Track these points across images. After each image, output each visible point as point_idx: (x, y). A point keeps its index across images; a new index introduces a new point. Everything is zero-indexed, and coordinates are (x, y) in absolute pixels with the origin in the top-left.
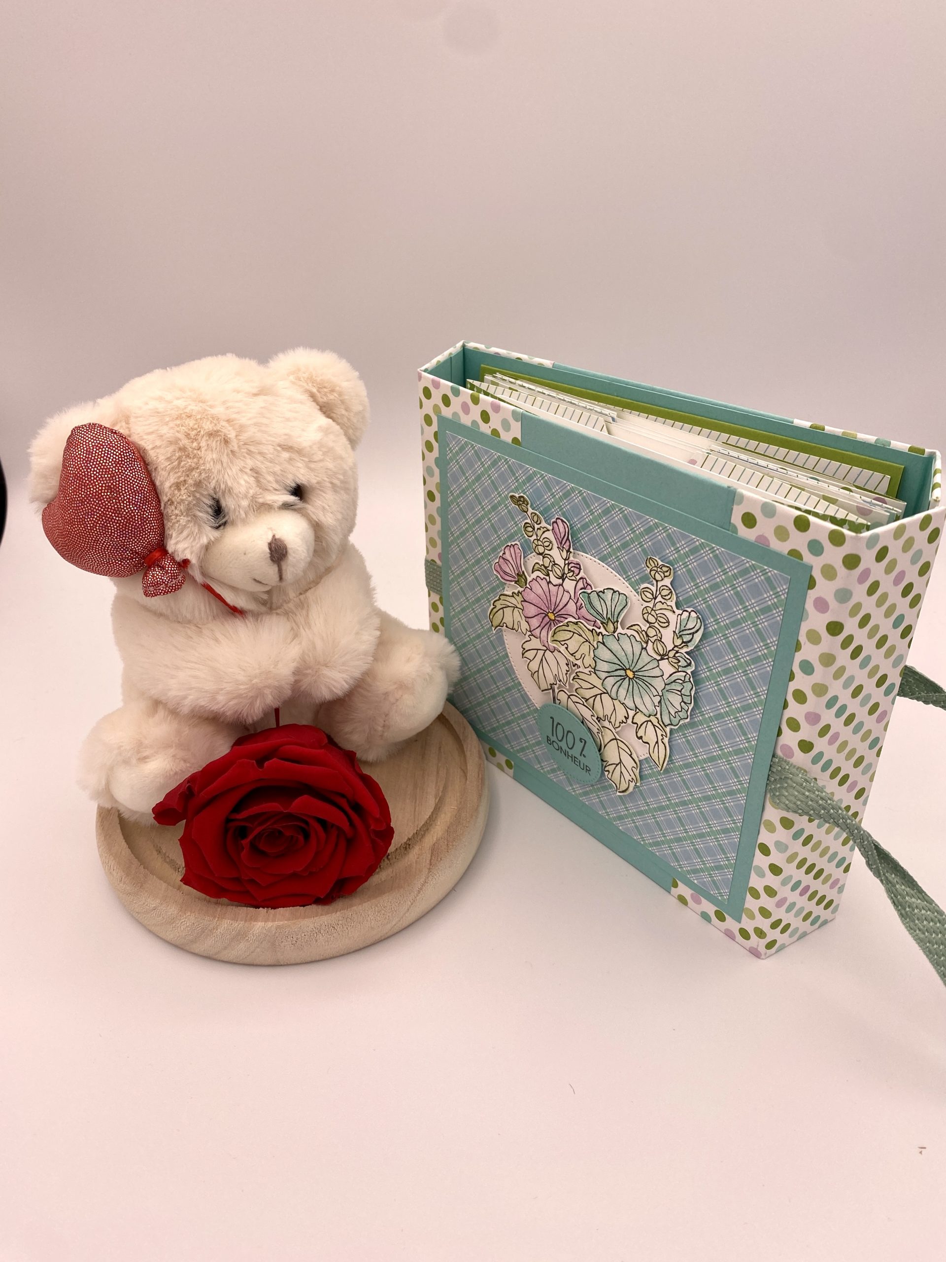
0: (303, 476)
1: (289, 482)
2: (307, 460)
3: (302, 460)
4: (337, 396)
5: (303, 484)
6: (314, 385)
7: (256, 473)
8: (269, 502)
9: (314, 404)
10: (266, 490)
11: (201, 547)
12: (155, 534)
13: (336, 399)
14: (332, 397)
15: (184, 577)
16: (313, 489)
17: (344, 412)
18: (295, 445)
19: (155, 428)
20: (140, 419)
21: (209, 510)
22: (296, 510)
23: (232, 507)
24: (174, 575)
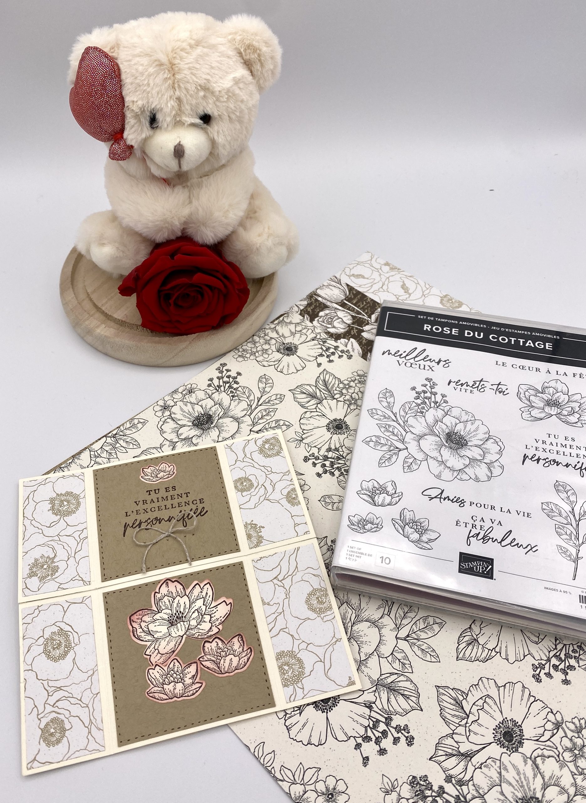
1: (199, 111)
3: (213, 99)
5: (209, 115)
7: (179, 101)
10: (184, 113)
12: (120, 124)
15: (130, 154)
19: (131, 58)
20: (125, 49)
21: (148, 118)
22: (202, 128)
23: (161, 120)
24: (124, 151)
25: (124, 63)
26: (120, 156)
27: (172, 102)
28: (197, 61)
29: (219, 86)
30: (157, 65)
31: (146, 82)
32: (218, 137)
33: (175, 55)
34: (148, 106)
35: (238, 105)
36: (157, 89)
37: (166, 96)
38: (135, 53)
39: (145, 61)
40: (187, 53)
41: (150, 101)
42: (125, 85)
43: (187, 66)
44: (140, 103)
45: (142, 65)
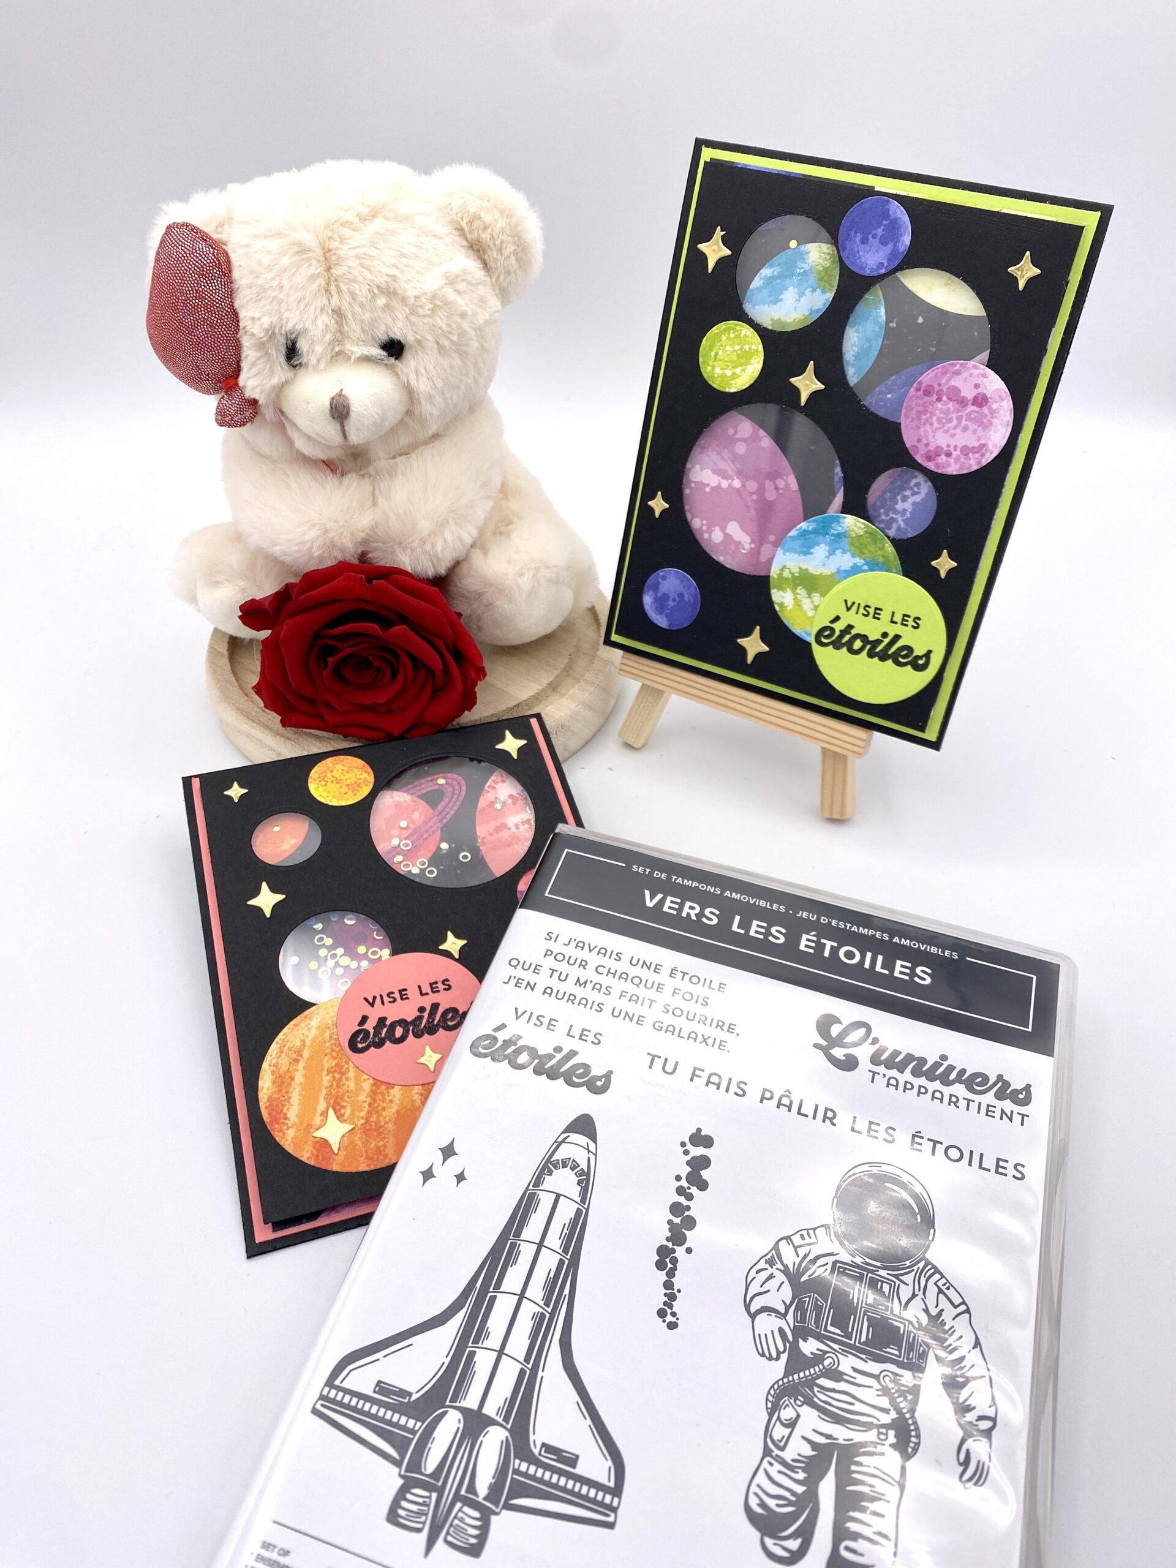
0: (399, 331)
1: (379, 334)
2: (408, 311)
3: (404, 311)
7: (339, 316)
8: (347, 352)
10: (349, 338)
11: (274, 387)
12: (230, 361)
15: (253, 414)
18: (400, 292)
19: (249, 241)
20: (241, 226)
22: (386, 365)
23: (305, 350)
24: (241, 411)
26: (235, 419)
27: (325, 318)
28: (373, 244)
29: (415, 288)
30: (298, 252)
32: (417, 380)
34: (282, 327)
35: (456, 323)
37: (313, 307)
38: (258, 232)
41: (284, 318)
43: (352, 253)
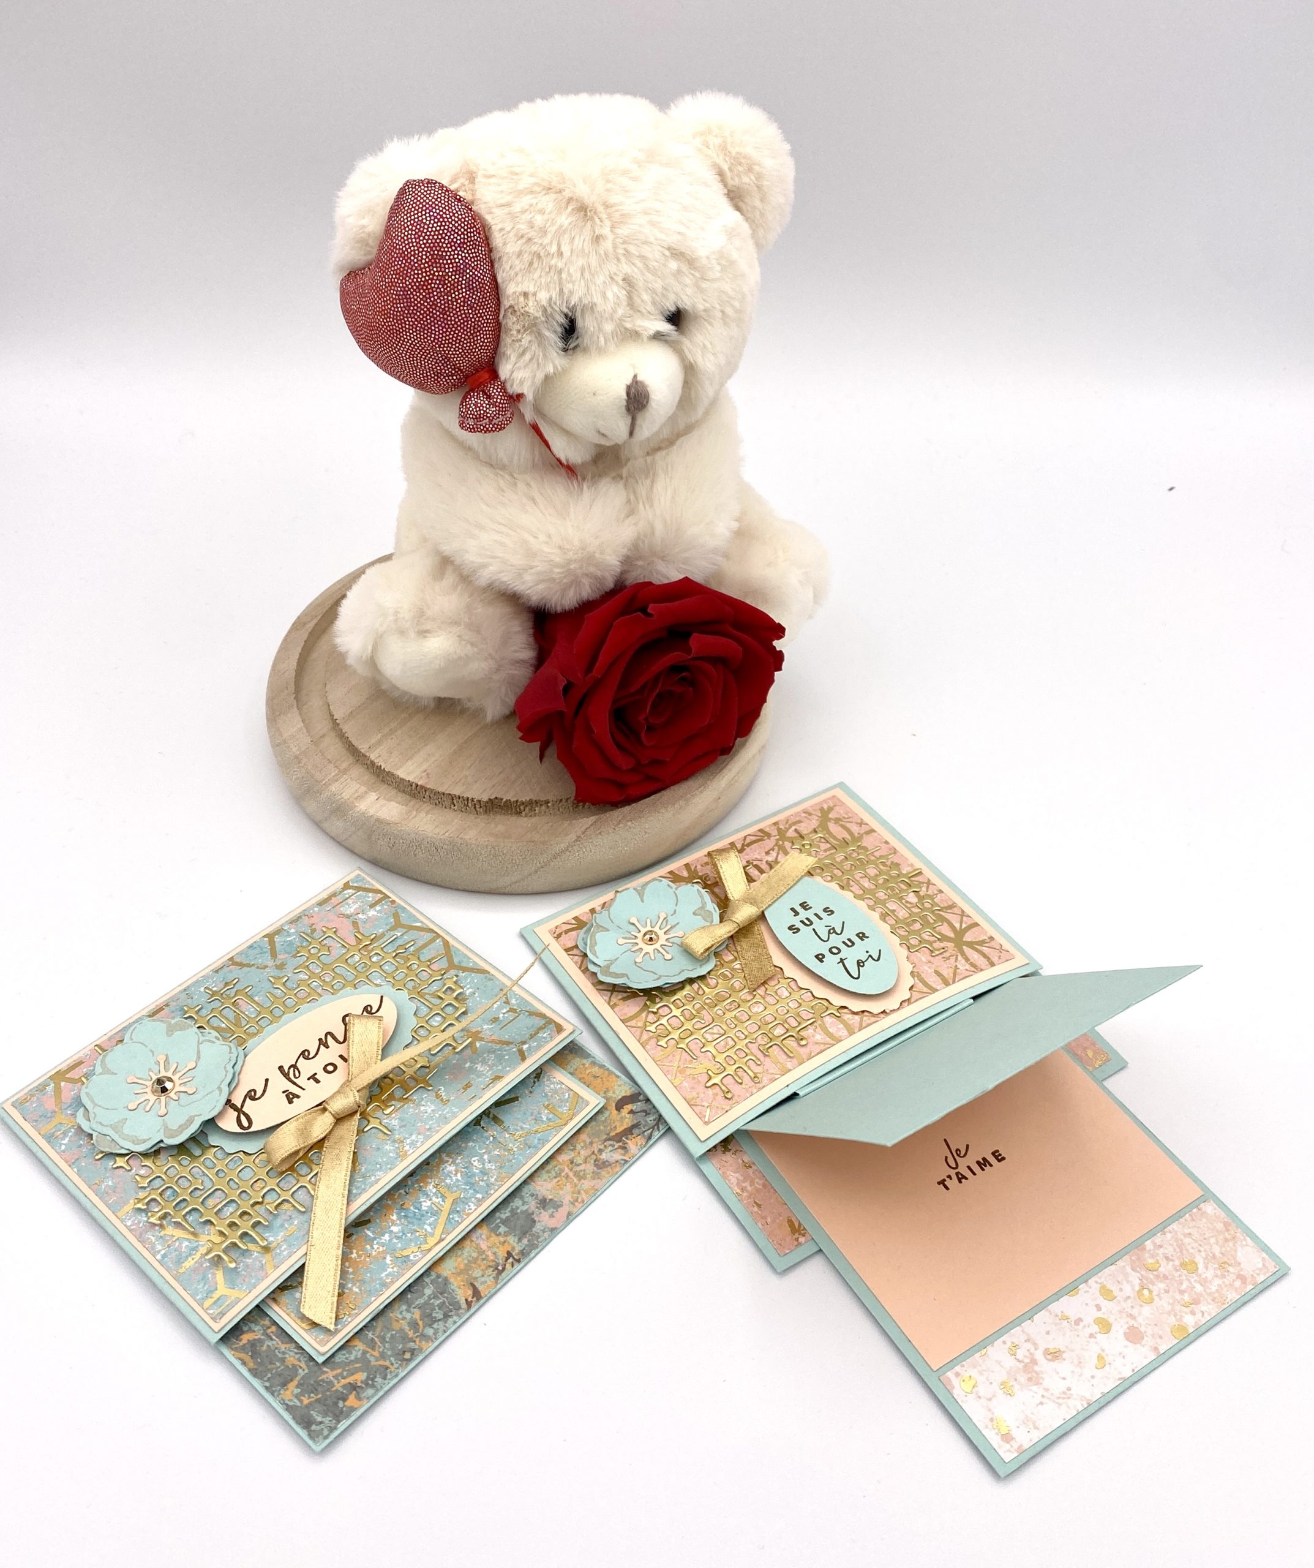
3: (693, 275)
4: (753, 178)
5: (686, 311)
6: (727, 159)
7: (630, 285)
8: (638, 329)
9: (721, 186)
10: (639, 311)
11: (542, 379)
12: (487, 349)
13: (751, 182)
14: (746, 180)
15: (512, 414)
16: (696, 317)
17: (758, 203)
18: (689, 252)
19: (509, 198)
20: (492, 180)
21: (559, 329)
22: (671, 342)
25: (495, 210)
26: (491, 422)
27: (615, 288)
29: (703, 247)
31: (554, 249)
33: (609, 186)
34: (560, 303)
36: (581, 262)
37: (601, 277)
38: (521, 187)
39: (547, 202)
40: (634, 179)
41: (566, 291)
42: (504, 259)
44: (543, 296)
45: (542, 212)
